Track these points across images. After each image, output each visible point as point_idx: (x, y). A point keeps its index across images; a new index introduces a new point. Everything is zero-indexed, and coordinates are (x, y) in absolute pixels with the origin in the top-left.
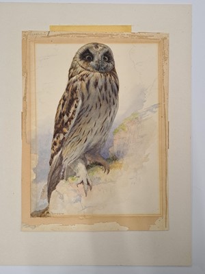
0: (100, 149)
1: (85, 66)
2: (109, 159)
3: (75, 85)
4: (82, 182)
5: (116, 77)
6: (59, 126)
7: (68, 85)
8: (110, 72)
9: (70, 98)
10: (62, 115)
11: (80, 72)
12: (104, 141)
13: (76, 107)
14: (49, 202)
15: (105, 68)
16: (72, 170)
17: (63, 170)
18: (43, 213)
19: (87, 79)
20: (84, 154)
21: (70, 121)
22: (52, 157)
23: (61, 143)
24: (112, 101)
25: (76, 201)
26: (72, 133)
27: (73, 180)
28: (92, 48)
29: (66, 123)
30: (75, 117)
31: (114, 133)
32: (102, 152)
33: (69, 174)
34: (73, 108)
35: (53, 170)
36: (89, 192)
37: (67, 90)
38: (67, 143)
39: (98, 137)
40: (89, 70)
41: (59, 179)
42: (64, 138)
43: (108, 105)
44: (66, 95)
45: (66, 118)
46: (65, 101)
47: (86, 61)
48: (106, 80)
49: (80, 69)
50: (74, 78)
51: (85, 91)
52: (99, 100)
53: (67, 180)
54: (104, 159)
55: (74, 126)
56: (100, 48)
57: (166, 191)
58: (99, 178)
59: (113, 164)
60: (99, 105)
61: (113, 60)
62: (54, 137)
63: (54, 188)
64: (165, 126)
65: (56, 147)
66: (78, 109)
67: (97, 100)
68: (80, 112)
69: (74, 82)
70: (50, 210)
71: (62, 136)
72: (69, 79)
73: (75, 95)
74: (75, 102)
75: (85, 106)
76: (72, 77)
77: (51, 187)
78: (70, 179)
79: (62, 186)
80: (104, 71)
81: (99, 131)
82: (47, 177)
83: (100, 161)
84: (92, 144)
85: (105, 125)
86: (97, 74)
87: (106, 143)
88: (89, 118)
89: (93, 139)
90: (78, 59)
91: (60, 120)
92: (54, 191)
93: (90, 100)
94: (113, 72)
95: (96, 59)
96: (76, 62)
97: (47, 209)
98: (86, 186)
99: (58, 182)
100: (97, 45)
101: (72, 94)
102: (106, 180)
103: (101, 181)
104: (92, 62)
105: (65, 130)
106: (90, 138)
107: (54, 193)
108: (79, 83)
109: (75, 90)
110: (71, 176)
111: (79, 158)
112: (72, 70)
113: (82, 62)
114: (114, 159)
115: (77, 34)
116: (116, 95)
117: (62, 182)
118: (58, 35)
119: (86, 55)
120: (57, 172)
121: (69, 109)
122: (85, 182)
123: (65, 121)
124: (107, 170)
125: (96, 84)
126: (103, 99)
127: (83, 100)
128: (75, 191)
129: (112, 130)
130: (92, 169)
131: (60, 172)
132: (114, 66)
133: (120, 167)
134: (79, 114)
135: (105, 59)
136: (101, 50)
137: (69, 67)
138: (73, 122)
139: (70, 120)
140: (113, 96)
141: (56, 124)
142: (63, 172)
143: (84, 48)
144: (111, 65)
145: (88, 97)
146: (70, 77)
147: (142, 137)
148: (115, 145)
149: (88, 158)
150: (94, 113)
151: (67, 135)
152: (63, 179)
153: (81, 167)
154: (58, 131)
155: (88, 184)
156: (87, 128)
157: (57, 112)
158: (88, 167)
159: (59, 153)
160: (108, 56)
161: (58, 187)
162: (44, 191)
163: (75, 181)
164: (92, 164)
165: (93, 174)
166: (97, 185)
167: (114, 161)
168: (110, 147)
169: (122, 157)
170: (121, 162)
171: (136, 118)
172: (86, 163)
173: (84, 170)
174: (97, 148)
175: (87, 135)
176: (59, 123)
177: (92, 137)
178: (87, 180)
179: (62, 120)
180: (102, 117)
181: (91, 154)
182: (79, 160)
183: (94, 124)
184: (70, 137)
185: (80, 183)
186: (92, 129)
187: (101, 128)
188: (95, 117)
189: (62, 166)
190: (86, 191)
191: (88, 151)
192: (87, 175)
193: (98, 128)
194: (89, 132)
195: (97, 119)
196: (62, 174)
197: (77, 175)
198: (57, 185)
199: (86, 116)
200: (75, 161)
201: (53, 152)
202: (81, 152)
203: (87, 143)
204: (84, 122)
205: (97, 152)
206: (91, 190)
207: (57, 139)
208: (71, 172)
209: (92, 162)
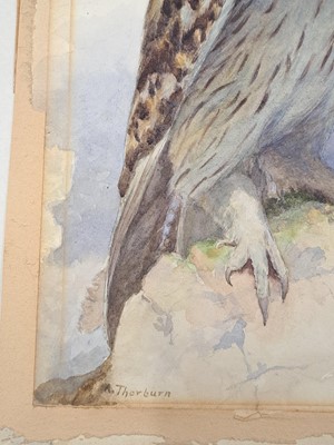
0: (320, 136)
4: (248, 265)
6: (159, 45)
10: (171, 5)
14: (111, 343)
16: (208, 218)
17: (170, 217)
18: (87, 387)
20: (257, 155)
21: (203, 28)
22: (131, 164)
23: (168, 108)
25: (224, 342)
26: (210, 72)
27: (210, 254)
29: (189, 36)
30: (224, 13)
32: (329, 147)
33: (197, 232)
35: (132, 213)
36: (275, 306)
38: (188, 110)
41: (154, 249)
42: (178, 91)
45: (186, 15)
53: (185, 254)
55: (218, 45)
58: (319, 253)
62: (140, 88)
63: (136, 287)
65: (146, 126)
70: (117, 379)
71: (169, 84)
77: (124, 281)
78: (198, 251)
79: (166, 278)
82: (107, 242)
83: (321, 183)
84: (287, 118)
88: (277, 15)
89: (291, 99)
91: (162, 24)
92: (135, 298)
97: (102, 371)
98: (265, 282)
99: (150, 263)
103: (325, 265)
105: (182, 59)
106: (279, 92)
107: (132, 306)
110: (202, 240)
111: (236, 169)
117: (167, 262)
120: (148, 223)
122: (261, 265)
123: (185, 28)
128: (221, 300)
130: (286, 214)
131: (159, 223)
138: (214, 30)
139: (202, 23)
141: (149, 38)
142: (174, 224)
149: (272, 170)
151: (188, 79)
152: (170, 249)
154: (155, 63)
155: (273, 273)
158: (270, 208)
159: (159, 147)
161: (150, 282)
162: (91, 298)
163: (217, 262)
164: (287, 196)
165: (293, 235)
166: (307, 278)
172: (264, 191)
173: (256, 217)
174: (311, 132)
175: (269, 84)
176: (160, 34)
177: (289, 88)
178: (268, 257)
179: (171, 22)
180: (328, 14)
181: (284, 157)
182: (233, 177)
183: (297, 37)
184: (201, 87)
185: (241, 271)
186: (289, 59)
187: (324, 53)
188: (299, 15)
189: (168, 201)
190: (263, 303)
191: (271, 144)
192: (266, 237)
193: (313, 56)
194: (278, 68)
195: (308, 21)
196: (166, 229)
197: (229, 238)
198: (145, 272)
199: (265, 7)
200: (218, 182)
201: (135, 144)
202: (244, 147)
203: (267, 110)
204: (256, 31)
205: (309, 146)
206: (283, 298)
207: (152, 93)
208: (203, 223)
209: (286, 189)
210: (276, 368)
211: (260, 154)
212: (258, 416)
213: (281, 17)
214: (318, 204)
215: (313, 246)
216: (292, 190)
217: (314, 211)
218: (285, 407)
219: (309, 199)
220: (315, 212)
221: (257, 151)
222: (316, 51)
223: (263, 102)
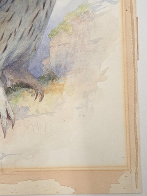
0: (28, 61)
2: (43, 77)
12: (35, 50)
20: (2, 70)
31: (51, 35)
32: (31, 66)
36: (9, 130)
39: (25, 43)
54: (34, 77)
57: (135, 127)
58: (27, 109)
64: (132, 24)
83: (28, 80)
84: (15, 55)
85: (36, 23)
87: (38, 51)
88: (10, 13)
102: (37, 111)
103: (29, 113)
106: (12, 44)
114: (51, 77)
122: (4, 114)
124: (40, 95)
129: (47, 31)
130: (14, 93)
133: (61, 90)
147: (96, 42)
148: (53, 56)
150: (19, 5)
155: (9, 117)
156: (7, 28)
158: (8, 91)
164: (15, 86)
165: (17, 101)
166: (22, 119)
167: (51, 81)
168: (45, 58)
169: (64, 75)
170: (62, 83)
171: (85, 13)
172: (6, 84)
173: (2, 95)
174: (24, 60)
175: (7, 41)
177: (15, 43)
178: (7, 111)
180: (31, 12)
181: (14, 70)
183: (19, 22)
186: (15, 30)
187: (30, 28)
188: (20, 12)
190: (4, 129)
191: (8, 66)
192: (6, 103)
193: (25, 29)
194: (11, 34)
195: (23, 15)
199: (6, 10)
203: (7, 52)
205: (24, 66)
206: (12, 127)
209: (14, 83)
210: (9, 155)
211: (4, 69)
212: (2, 174)
213: (12, 13)
214: (27, 89)
215: (25, 106)
216: (17, 83)
218: (14, 170)
219: (23, 87)
220: (26, 92)
221: (3, 68)
222: (26, 27)
223: (5, 49)
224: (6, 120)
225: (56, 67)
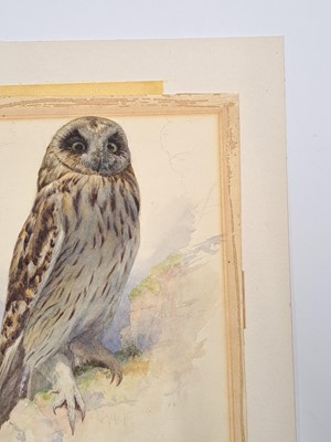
0: (101, 331)
1: (70, 162)
2: (121, 353)
3: (50, 200)
4: (65, 403)
5: (133, 184)
6: (17, 285)
7: (37, 202)
8: (122, 174)
9: (40, 227)
10: (23, 263)
11: (61, 175)
12: (111, 315)
13: (52, 245)
15: (110, 167)
16: (44, 378)
17: (24, 379)
19: (74, 190)
20: (69, 343)
21: (40, 275)
22: (3, 351)
23: (22, 320)
24: (126, 231)
26: (44, 298)
27: (45, 398)
28: (84, 126)
29: (33, 280)
30: (51, 266)
31: (132, 296)
32: (106, 337)
33: (38, 386)
34: (46, 248)
35: (5, 378)
36: (78, 425)
37: (35, 211)
38: (33, 320)
39: (97, 307)
40: (79, 171)
41: (16, 396)
42: (28, 310)
43: (117, 240)
44: (33, 221)
45: (31, 269)
46: (30, 233)
47: (73, 152)
48: (113, 189)
49: (60, 169)
50: (49, 187)
51: (70, 213)
52: (101, 231)
53: (32, 399)
54: (110, 352)
55: (48, 284)
56: (100, 126)
57: (242, 420)
58: (101, 395)
59: (130, 363)
60: (99, 240)
61: (127, 151)
62: (7, 309)
63: (6, 418)
64: (237, 281)
65: (11, 330)
66: (57, 250)
67: (95, 230)
68: (61, 255)
69: (49, 195)
71: (23, 306)
72: (39, 189)
73: (50, 221)
74: (51, 234)
75: (72, 243)
76: (44, 184)
78: (39, 396)
79: (22, 413)
80: (109, 172)
81: (99, 294)
83: (103, 357)
84: (85, 322)
85: (113, 280)
86: (96, 178)
87: (115, 318)
88: (79, 266)
90: (57, 150)
91: (19, 274)
92: (6, 423)
93: (82, 229)
94: (127, 173)
95: (92, 149)
96: (51, 155)
98: (73, 411)
99: (14, 404)
100: (93, 122)
101: (45, 220)
102: (114, 399)
103: (103, 402)
104: (84, 155)
105: (29, 293)
106: (81, 308)
107: (5, 427)
108: (59, 196)
109: (50, 211)
110: (40, 390)
111: (58, 351)
112: (45, 172)
113: (65, 154)
114: (132, 352)
115: (54, 100)
116: (134, 219)
117: (22, 404)
118: (15, 104)
119: (73, 142)
120: (12, 383)
121: (38, 249)
122: (71, 403)
123: (31, 275)
124: (118, 376)
125: (94, 198)
126: (109, 228)
127: (66, 232)
128: (50, 423)
129: (127, 291)
130: (84, 375)
131: (18, 382)
132: (129, 161)
133: (145, 369)
134: (58, 259)
135: (110, 147)
136: (103, 130)
137: (39, 165)
138: (46, 276)
139: (39, 273)
140: (128, 220)
141: (12, 282)
142: (26, 383)
143: (69, 127)
144: (122, 159)
145: (78, 225)
146: (41, 185)
147: (189, 304)
148: (134, 323)
150: (90, 256)
151: (33, 303)
152: (24, 396)
153: (63, 370)
154: (15, 296)
155: (77, 407)
156: (74, 288)
157: (14, 257)
158: (76, 371)
159: (18, 341)
160: (116, 142)
161: (13, 414)
163: (49, 402)
164: (85, 365)
165: (88, 385)
166: (95, 409)
167: (131, 358)
168: (124, 327)
169: (149, 348)
170: (146, 359)
171: (175, 265)
172: (73, 363)
173: (69, 377)
174: (96, 329)
175: (75, 304)
176: (17, 279)
178: (75, 398)
179: (23, 273)
180: (105, 265)
181: (84, 343)
182: (57, 355)
183: (89, 278)
184: (39, 307)
185: (61, 406)
186: (85, 290)
187: (104, 286)
188: (91, 266)
189: (23, 370)
190: (72, 423)
191: (76, 337)
192: (74, 387)
193: (98, 288)
194: (80, 295)
195: (95, 269)
196: (22, 386)
197: (55, 389)
198: (11, 410)
199: (73, 262)
200: (49, 359)
201: (5, 340)
202: (63, 338)
203: (74, 318)
204: (68, 275)
205: (96, 337)
206: (83, 420)
207: (14, 311)
208: (42, 382)
209: (84, 361)
213: (81, 267)
214: (101, 368)
215: (98, 392)
216: (87, 361)
217: (98, 372)
219: (96, 366)
221: (69, 341)
222: (99, 285)
223: (72, 314)
224: (74, 411)
225: (139, 338)
